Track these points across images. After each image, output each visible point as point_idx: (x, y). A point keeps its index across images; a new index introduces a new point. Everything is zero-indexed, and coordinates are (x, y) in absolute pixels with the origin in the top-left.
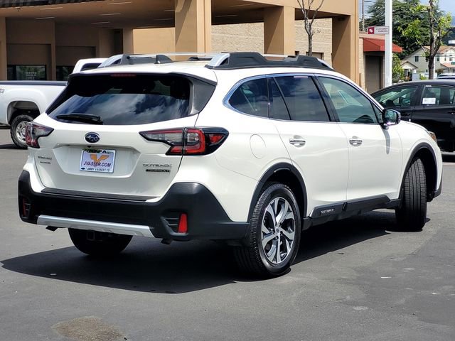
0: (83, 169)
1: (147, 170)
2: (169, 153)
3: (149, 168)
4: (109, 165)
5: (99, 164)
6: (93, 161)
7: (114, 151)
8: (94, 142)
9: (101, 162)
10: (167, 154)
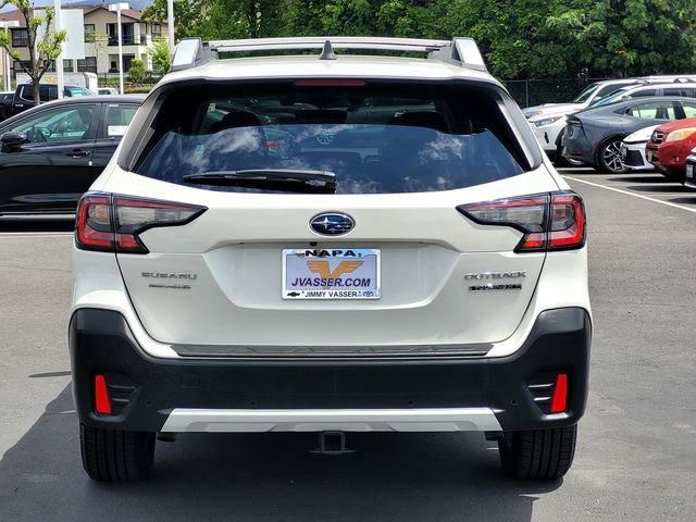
0: (294, 294)
1: (473, 288)
2: (520, 249)
3: (476, 284)
4: (366, 283)
5: (338, 282)
6: (318, 275)
7: (377, 252)
8: (339, 232)
9: (344, 276)
10: (517, 250)
